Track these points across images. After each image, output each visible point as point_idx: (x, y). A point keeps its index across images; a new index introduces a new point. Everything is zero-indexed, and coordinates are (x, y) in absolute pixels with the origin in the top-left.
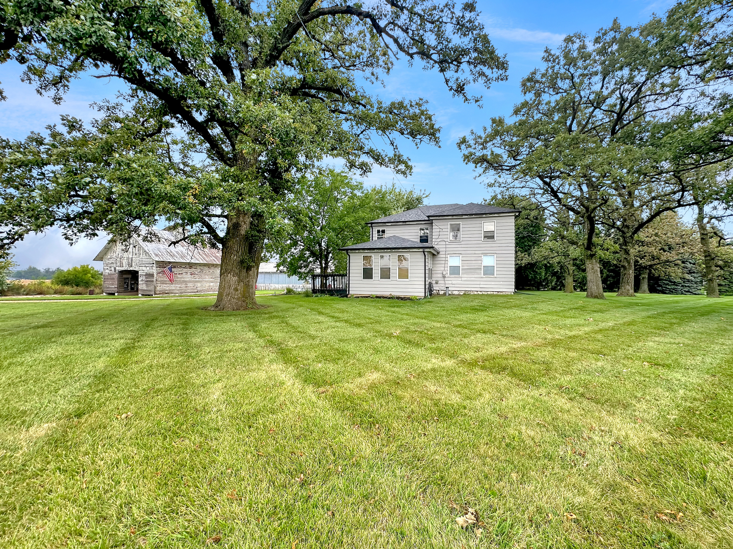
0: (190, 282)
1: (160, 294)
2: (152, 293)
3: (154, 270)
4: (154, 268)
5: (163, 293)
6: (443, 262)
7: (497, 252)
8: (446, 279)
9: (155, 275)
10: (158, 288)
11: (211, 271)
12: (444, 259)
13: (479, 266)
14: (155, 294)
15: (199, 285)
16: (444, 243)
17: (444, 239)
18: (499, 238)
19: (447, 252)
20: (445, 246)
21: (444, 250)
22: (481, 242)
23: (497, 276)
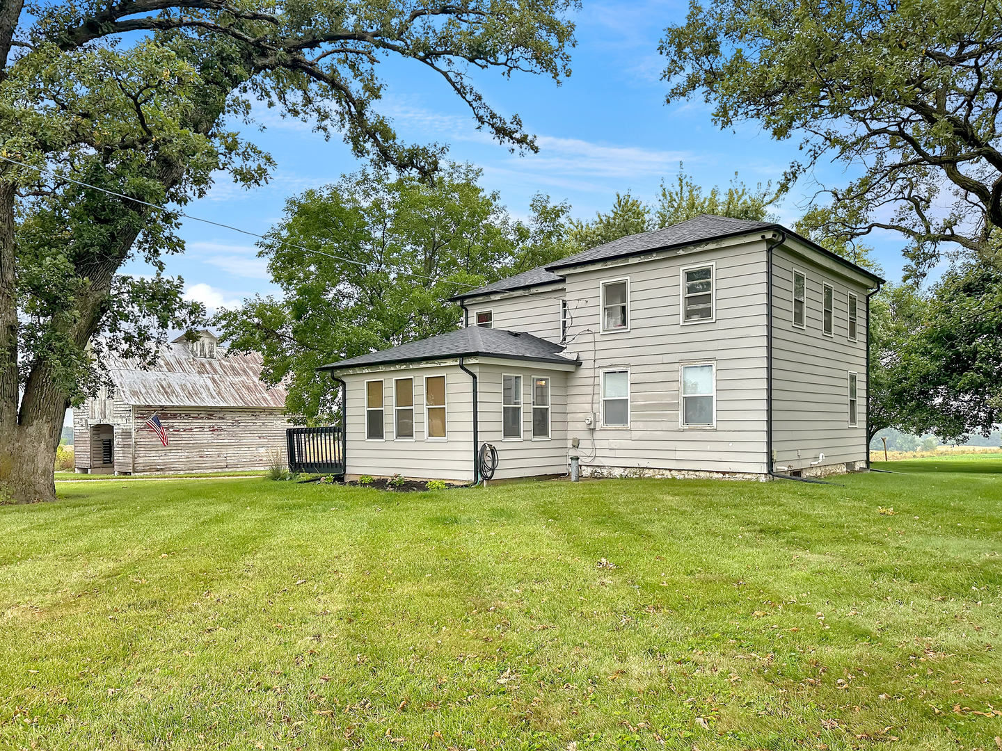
0: (208, 446)
1: (144, 471)
2: (130, 469)
3: (132, 425)
4: (132, 420)
5: (151, 470)
6: (590, 390)
7: (719, 355)
8: (597, 435)
9: (133, 434)
10: (140, 460)
11: (259, 422)
12: (590, 381)
13: (672, 397)
14: (135, 472)
15: (230, 451)
16: (590, 338)
17: (590, 328)
18: (722, 314)
19: (598, 363)
20: (591, 347)
21: (591, 355)
22: (677, 329)
23: (721, 426)
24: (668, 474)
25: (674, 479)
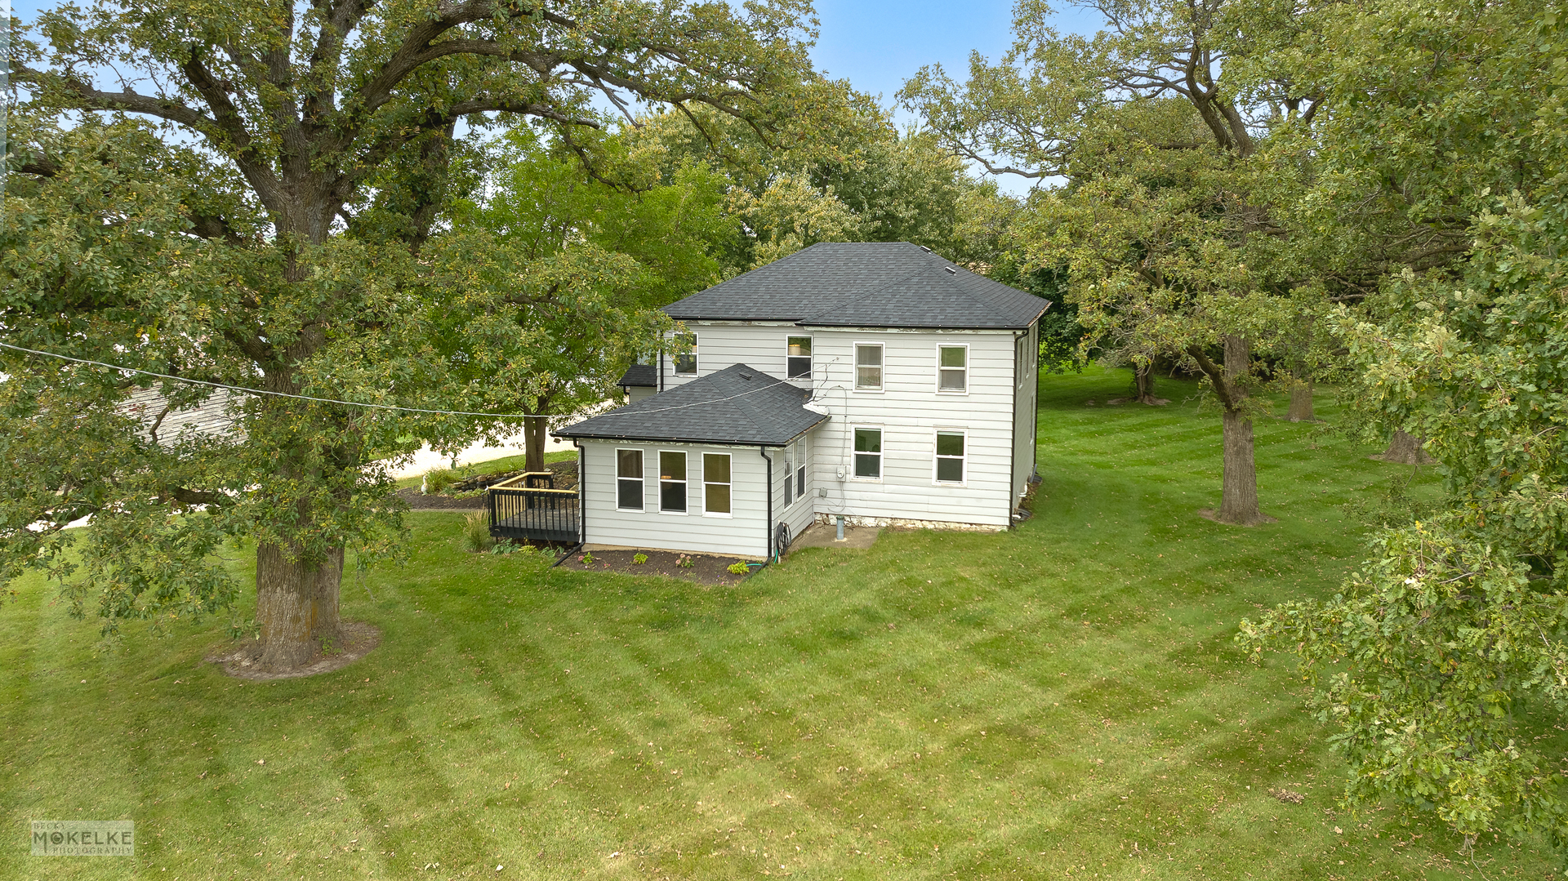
6: (839, 451)
7: (970, 424)
8: (847, 486)
12: (841, 436)
13: (926, 457)
16: (841, 394)
17: (841, 384)
18: (975, 389)
19: (849, 419)
20: (843, 402)
21: (842, 410)
22: (932, 397)
23: (971, 485)
24: (919, 525)
25: (924, 528)
